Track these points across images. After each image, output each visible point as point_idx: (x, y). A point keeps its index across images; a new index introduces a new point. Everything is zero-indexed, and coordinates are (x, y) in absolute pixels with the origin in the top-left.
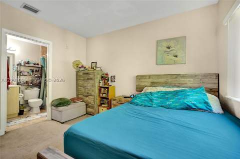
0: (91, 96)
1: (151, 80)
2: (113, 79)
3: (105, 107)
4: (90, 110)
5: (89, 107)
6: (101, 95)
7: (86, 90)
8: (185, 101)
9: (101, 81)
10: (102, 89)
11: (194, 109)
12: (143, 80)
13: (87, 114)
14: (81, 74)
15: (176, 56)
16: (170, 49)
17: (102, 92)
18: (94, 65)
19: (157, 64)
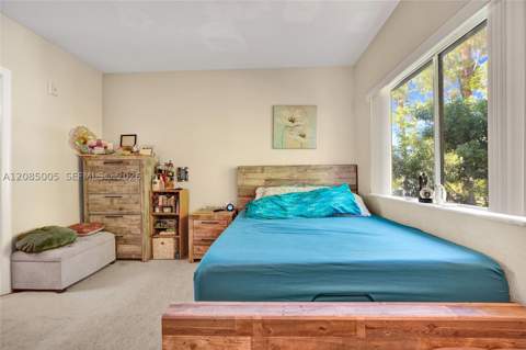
0: (133, 214)
1: (266, 175)
2: (183, 175)
3: (169, 236)
4: (126, 249)
5: (126, 242)
6: (157, 210)
7: (116, 201)
8: (332, 204)
9: (156, 180)
10: (161, 198)
11: (341, 215)
12: (250, 176)
13: (117, 259)
14: (99, 163)
15: (303, 136)
16: (296, 124)
17: (160, 204)
18: (128, 142)
19: (273, 148)
